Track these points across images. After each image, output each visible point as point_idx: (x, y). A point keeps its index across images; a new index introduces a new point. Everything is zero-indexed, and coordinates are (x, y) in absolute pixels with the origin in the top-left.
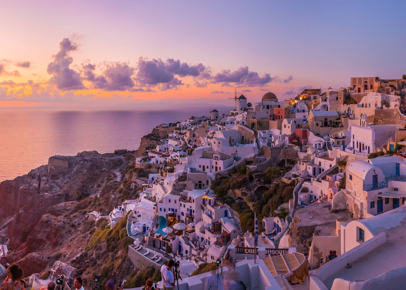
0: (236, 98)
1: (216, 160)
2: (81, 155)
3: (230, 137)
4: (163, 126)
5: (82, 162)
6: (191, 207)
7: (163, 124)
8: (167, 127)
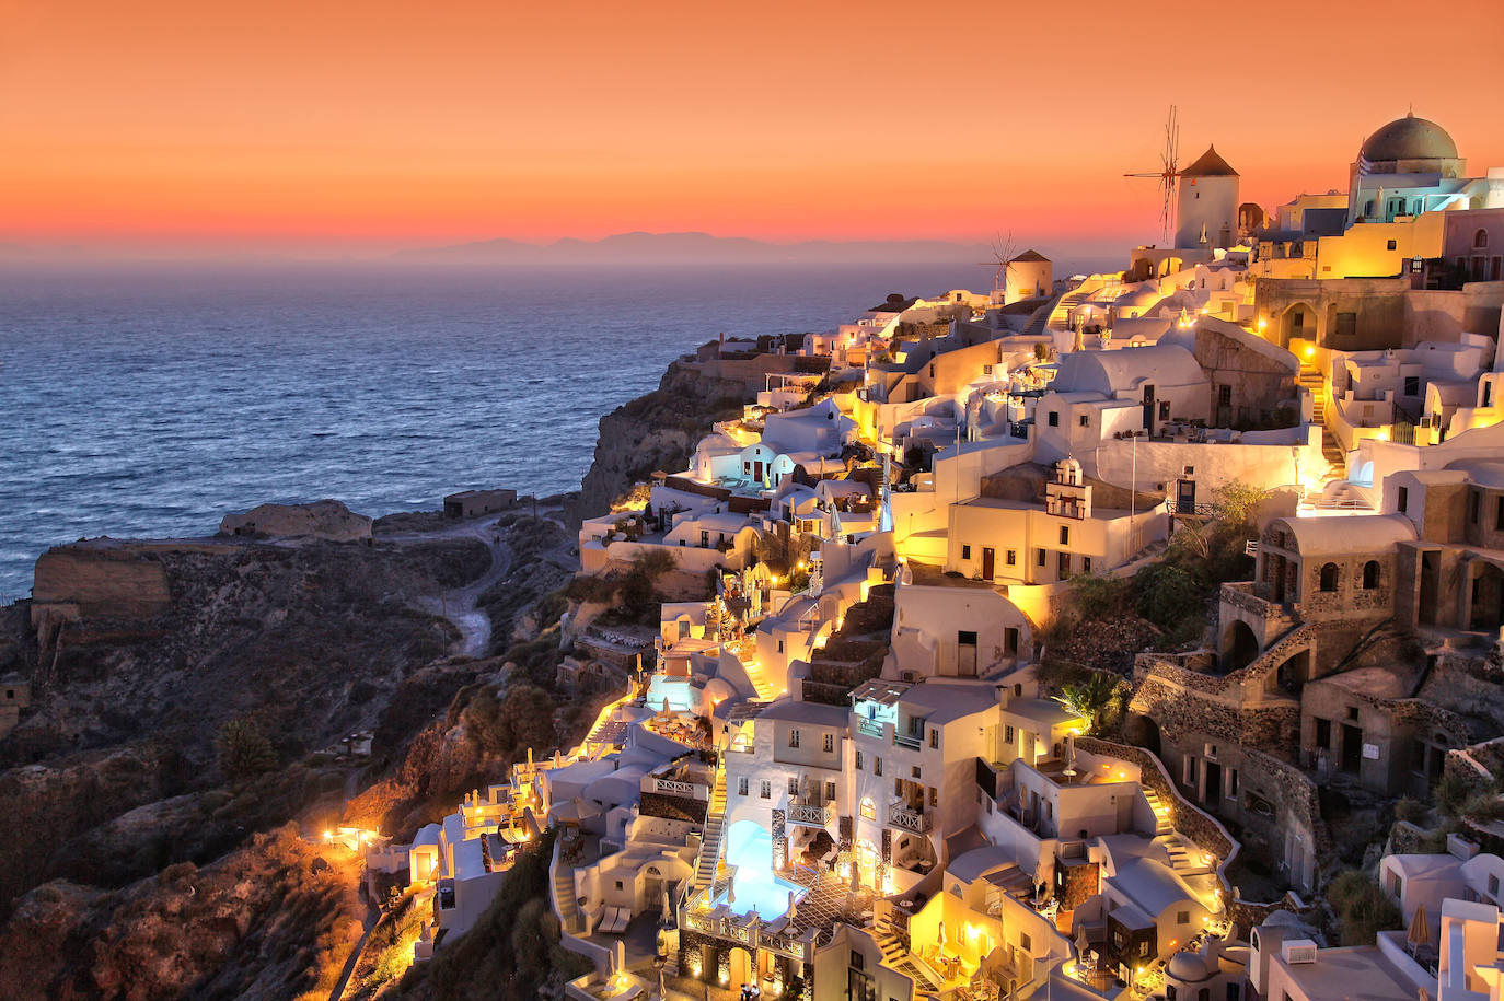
0: (1169, 175)
1: (1062, 515)
2: (243, 529)
3: (1149, 390)
4: (721, 349)
5: (254, 565)
6: (917, 773)
7: (726, 337)
8: (749, 356)
